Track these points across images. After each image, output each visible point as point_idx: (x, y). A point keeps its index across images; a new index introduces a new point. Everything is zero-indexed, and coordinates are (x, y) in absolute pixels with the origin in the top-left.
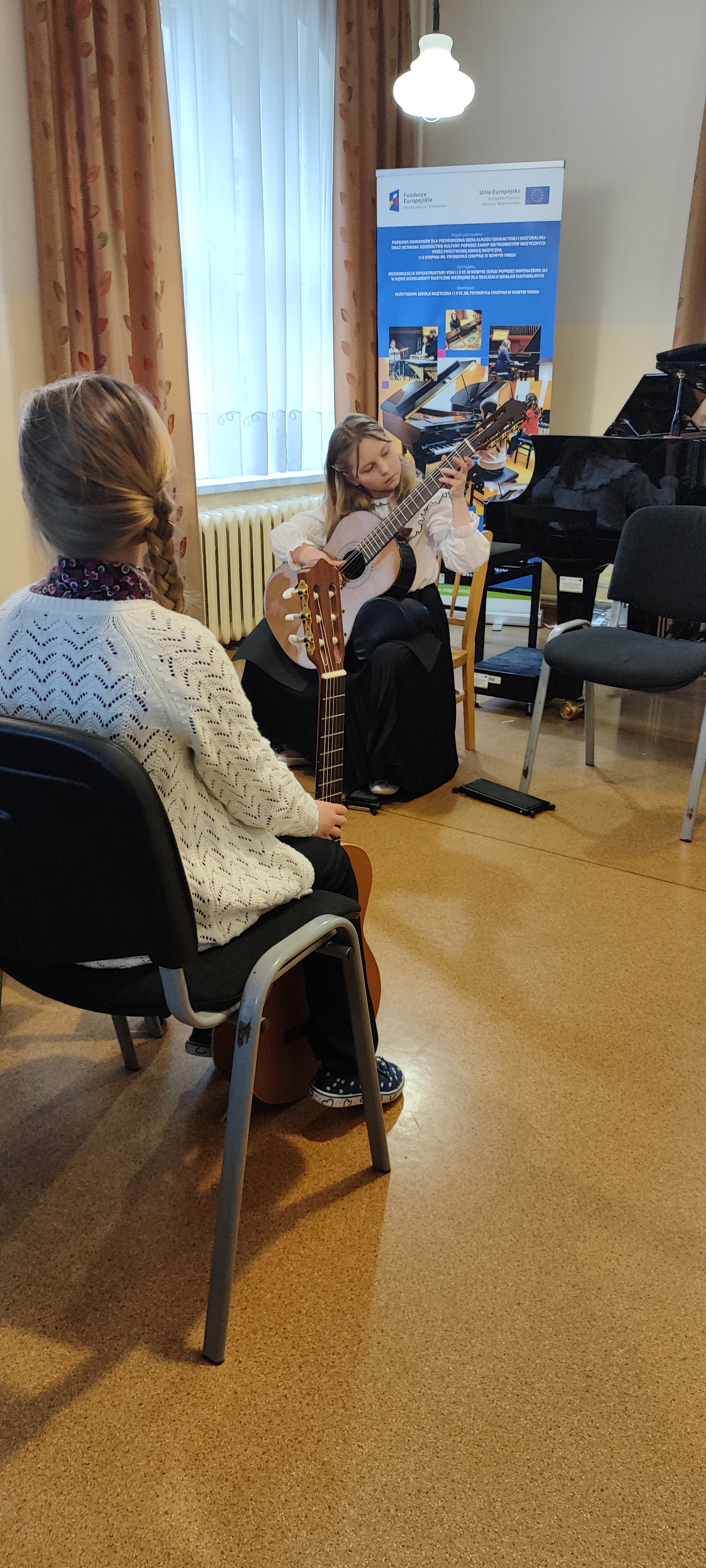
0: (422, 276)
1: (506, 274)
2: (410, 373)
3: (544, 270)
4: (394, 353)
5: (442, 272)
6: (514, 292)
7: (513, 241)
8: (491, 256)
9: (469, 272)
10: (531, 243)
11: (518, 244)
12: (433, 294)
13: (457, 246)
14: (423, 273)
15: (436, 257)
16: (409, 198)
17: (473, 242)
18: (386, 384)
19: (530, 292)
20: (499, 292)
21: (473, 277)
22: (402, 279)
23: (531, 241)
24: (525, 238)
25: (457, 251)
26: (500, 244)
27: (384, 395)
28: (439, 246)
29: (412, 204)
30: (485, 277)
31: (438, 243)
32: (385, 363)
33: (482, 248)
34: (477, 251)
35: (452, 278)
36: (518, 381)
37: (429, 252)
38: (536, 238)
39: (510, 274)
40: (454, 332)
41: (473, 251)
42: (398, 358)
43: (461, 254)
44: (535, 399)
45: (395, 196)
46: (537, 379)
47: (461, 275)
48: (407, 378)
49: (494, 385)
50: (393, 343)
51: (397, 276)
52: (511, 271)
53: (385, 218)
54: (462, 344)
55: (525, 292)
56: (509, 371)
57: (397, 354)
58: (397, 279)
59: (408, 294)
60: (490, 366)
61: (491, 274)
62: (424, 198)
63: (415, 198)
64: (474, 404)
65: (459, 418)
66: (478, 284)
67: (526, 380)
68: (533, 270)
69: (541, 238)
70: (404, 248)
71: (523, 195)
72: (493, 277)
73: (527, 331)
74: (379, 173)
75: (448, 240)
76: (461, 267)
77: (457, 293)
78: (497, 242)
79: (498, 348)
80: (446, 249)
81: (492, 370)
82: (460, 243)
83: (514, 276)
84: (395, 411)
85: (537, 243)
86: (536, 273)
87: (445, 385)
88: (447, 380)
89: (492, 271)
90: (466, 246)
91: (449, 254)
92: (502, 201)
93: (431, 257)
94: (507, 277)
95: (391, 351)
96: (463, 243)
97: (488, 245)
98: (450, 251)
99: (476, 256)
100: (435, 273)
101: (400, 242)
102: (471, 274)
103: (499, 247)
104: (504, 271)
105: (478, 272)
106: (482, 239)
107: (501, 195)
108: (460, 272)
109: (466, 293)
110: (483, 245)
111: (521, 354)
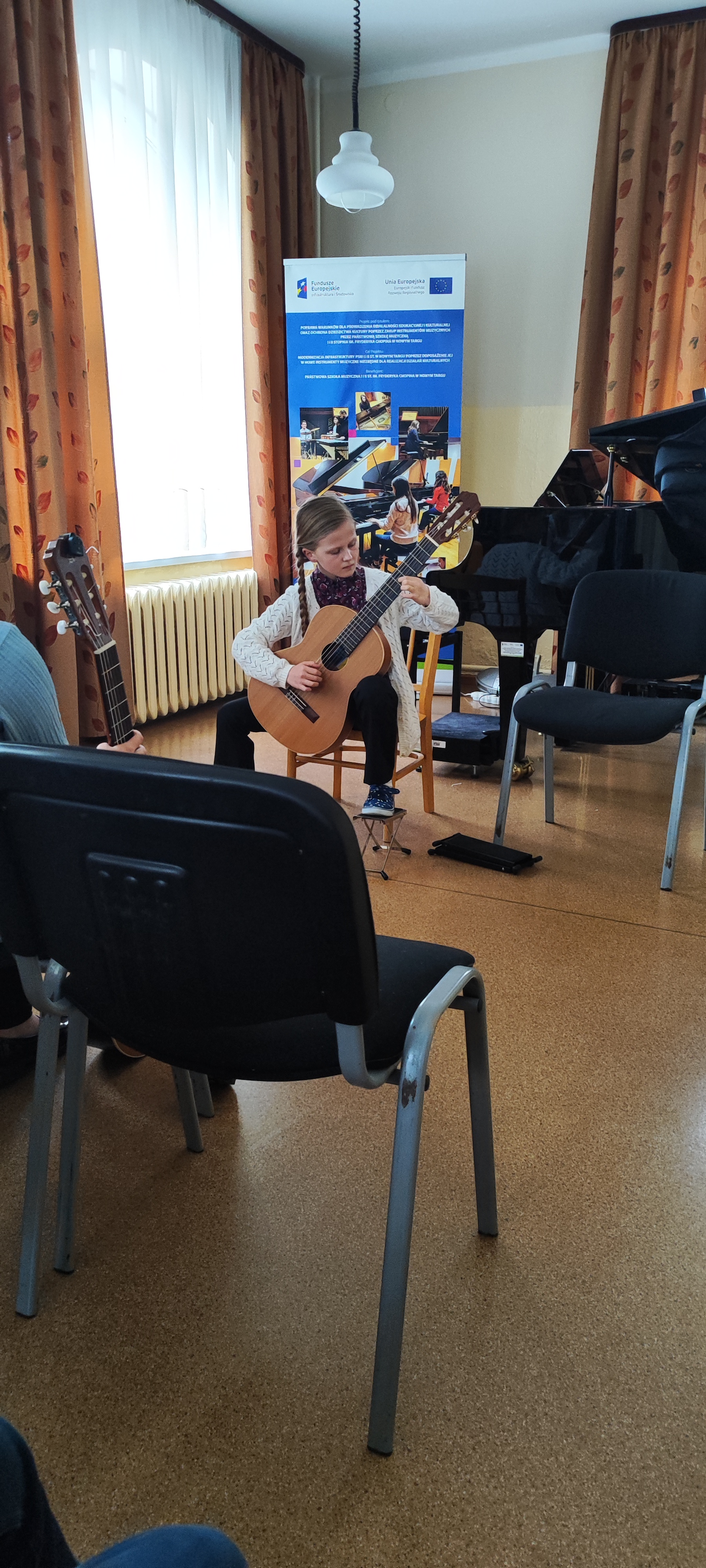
0: (331, 360)
1: (413, 358)
2: (322, 452)
3: (449, 355)
4: (306, 433)
5: (351, 356)
6: (421, 376)
7: (420, 328)
8: (398, 341)
9: (377, 356)
10: (436, 330)
11: (423, 330)
12: (343, 377)
13: (364, 331)
14: (332, 357)
15: (344, 342)
16: (316, 287)
17: (380, 329)
18: (298, 463)
19: (436, 375)
20: (407, 376)
21: (381, 361)
22: (311, 362)
23: (436, 328)
24: (430, 325)
25: (365, 337)
26: (406, 331)
27: (296, 474)
28: (348, 332)
29: (319, 292)
30: (393, 361)
31: (346, 329)
32: (296, 443)
33: (389, 334)
34: (384, 336)
35: (361, 362)
36: (428, 459)
37: (337, 337)
38: (441, 325)
39: (417, 359)
40: (364, 414)
41: (380, 336)
42: (309, 438)
43: (369, 339)
44: (445, 476)
45: (303, 284)
46: (446, 458)
47: (369, 359)
48: (319, 457)
49: (405, 463)
50: (304, 424)
51: (307, 360)
52: (418, 356)
53: (293, 305)
54: (373, 425)
55: (432, 376)
56: (419, 450)
57: (308, 434)
58: (306, 362)
59: (317, 377)
60: (400, 445)
61: (399, 358)
62: (331, 286)
63: (323, 286)
64: (385, 482)
65: (372, 496)
66: (386, 368)
67: (435, 459)
68: (439, 355)
69: (446, 325)
70: (312, 333)
71: (427, 285)
72: (401, 361)
73: (435, 412)
74: (286, 262)
75: (356, 326)
76: (369, 352)
77: (366, 376)
78: (404, 328)
79: (408, 429)
80: (354, 334)
81: (401, 449)
82: (367, 329)
83: (420, 361)
84: (309, 489)
85: (442, 330)
86: (442, 358)
87: (357, 463)
88: (358, 459)
89: (399, 356)
90: (373, 331)
91: (357, 339)
92: (407, 290)
93: (340, 342)
94: (414, 361)
95: (302, 431)
96: (371, 329)
97: (395, 331)
98: (358, 337)
99: (383, 341)
100: (344, 357)
101: (309, 328)
102: (379, 359)
103: (405, 333)
104: (411, 356)
105: (386, 356)
106: (390, 326)
107: (405, 285)
108: (368, 357)
109: (375, 376)
110: (390, 331)
111: (430, 434)
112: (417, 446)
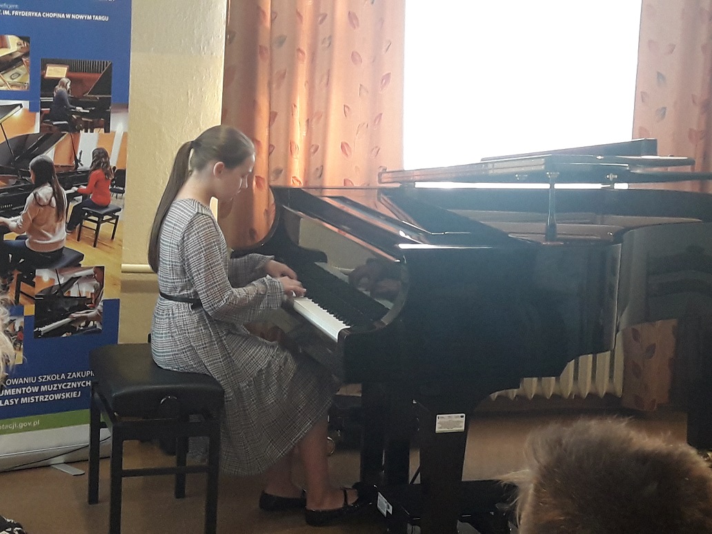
6: (73, 16)
19: (95, 18)
20: (53, 15)
36: (82, 132)
44: (106, 155)
46: (107, 130)
49: (47, 138)
55: (89, 18)
56: (69, 119)
60: (41, 112)
64: (20, 163)
67: (92, 131)
73: (94, 68)
79: (53, 89)
81: (44, 117)
109: (7, 13)
111: (86, 97)
112: (66, 115)
